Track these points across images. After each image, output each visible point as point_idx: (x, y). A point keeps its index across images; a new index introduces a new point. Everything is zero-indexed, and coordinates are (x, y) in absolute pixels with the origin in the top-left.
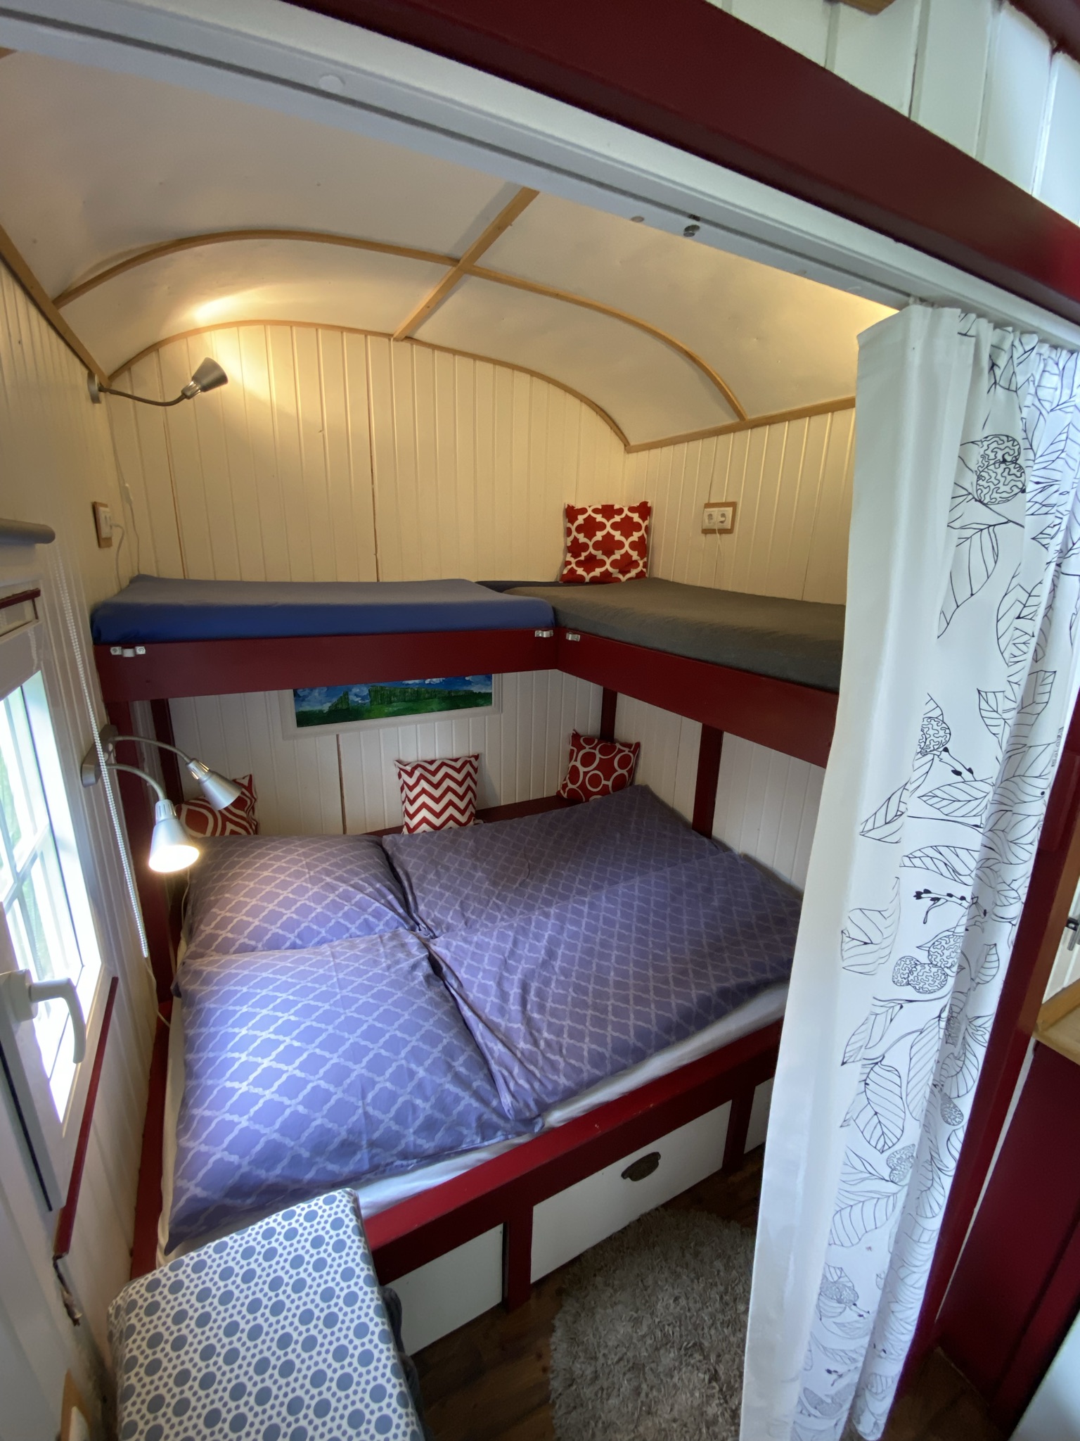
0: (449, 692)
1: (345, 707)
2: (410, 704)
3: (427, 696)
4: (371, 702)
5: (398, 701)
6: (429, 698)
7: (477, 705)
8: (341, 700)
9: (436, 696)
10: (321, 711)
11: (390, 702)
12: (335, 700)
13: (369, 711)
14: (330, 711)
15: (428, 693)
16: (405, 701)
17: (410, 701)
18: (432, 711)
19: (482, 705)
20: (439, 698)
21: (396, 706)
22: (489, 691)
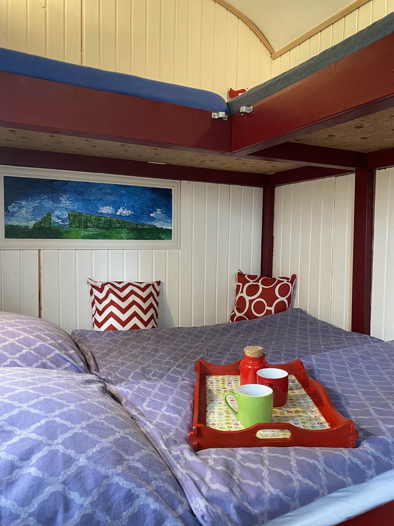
0: (137, 225)
1: (47, 226)
2: (103, 231)
3: (118, 225)
4: (70, 224)
5: (94, 227)
6: (119, 228)
7: (160, 239)
8: (44, 220)
9: (125, 226)
10: (27, 227)
11: (86, 227)
12: (39, 219)
13: (68, 232)
14: (35, 227)
15: (119, 223)
16: (99, 228)
17: (103, 228)
18: (122, 238)
19: (164, 239)
20: (128, 229)
21: (91, 231)
22: (170, 228)
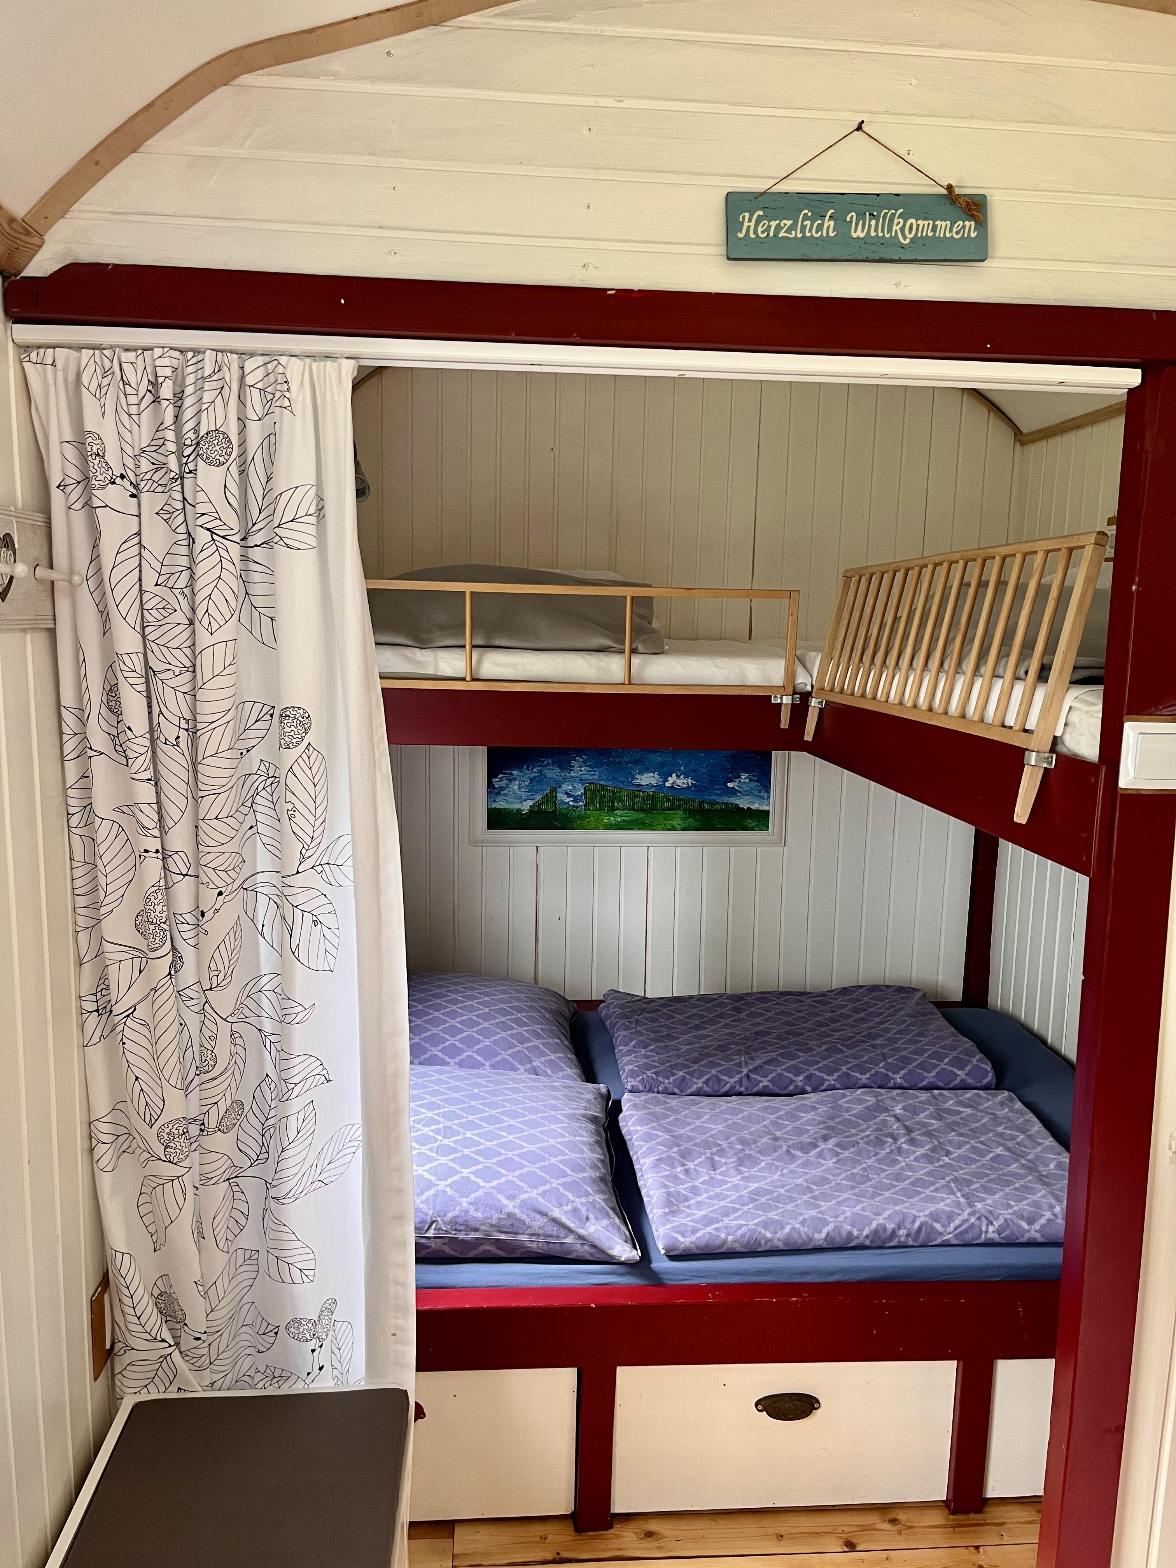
0: (701, 803)
1: (550, 809)
2: (642, 815)
3: (666, 805)
4: (586, 805)
5: (625, 808)
6: (669, 809)
7: (745, 828)
8: (546, 799)
9: (679, 806)
10: (519, 811)
11: (613, 809)
12: (538, 797)
13: (582, 818)
14: (531, 811)
15: (669, 800)
16: (634, 810)
17: (640, 810)
18: (673, 828)
19: (752, 829)
20: (684, 811)
21: (621, 815)
22: (766, 808)
